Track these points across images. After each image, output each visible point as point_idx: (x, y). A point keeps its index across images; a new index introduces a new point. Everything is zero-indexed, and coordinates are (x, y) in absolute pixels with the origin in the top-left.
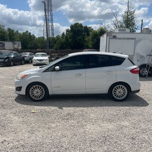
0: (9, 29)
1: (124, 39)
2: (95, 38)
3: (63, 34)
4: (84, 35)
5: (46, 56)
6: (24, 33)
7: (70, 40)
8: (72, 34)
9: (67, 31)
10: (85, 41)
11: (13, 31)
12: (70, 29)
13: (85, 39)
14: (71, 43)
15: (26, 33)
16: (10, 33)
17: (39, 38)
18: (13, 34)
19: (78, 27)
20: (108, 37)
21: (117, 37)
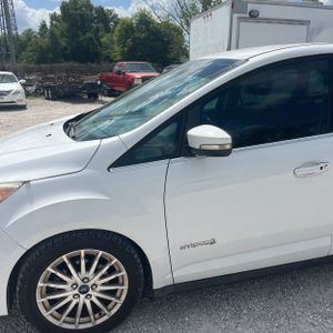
2: (127, 38)
3: (44, 26)
4: (98, 30)
5: (11, 80)
7: (63, 42)
8: (65, 25)
9: (53, 17)
10: (100, 44)
12: (59, 12)
13: (102, 40)
14: (65, 48)
19: (80, 9)
20: (235, 16)
21: (260, 16)
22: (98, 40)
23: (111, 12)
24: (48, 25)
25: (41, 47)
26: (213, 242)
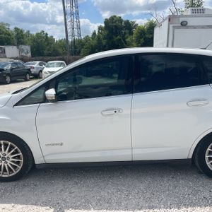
0: (16, 29)
1: (203, 27)
2: (141, 38)
3: (94, 33)
4: (125, 33)
5: (64, 65)
6: (37, 34)
7: (104, 42)
8: (106, 32)
9: (100, 28)
10: (125, 42)
11: (22, 31)
12: (103, 25)
13: (127, 40)
14: (105, 46)
15: (40, 34)
16: (18, 34)
17: (60, 41)
18: (22, 35)
19: (115, 22)
20: (171, 26)
21: (188, 24)
22: (124, 40)
23: (134, 22)
24: (97, 32)
25: (92, 46)
26: (62, 144)
